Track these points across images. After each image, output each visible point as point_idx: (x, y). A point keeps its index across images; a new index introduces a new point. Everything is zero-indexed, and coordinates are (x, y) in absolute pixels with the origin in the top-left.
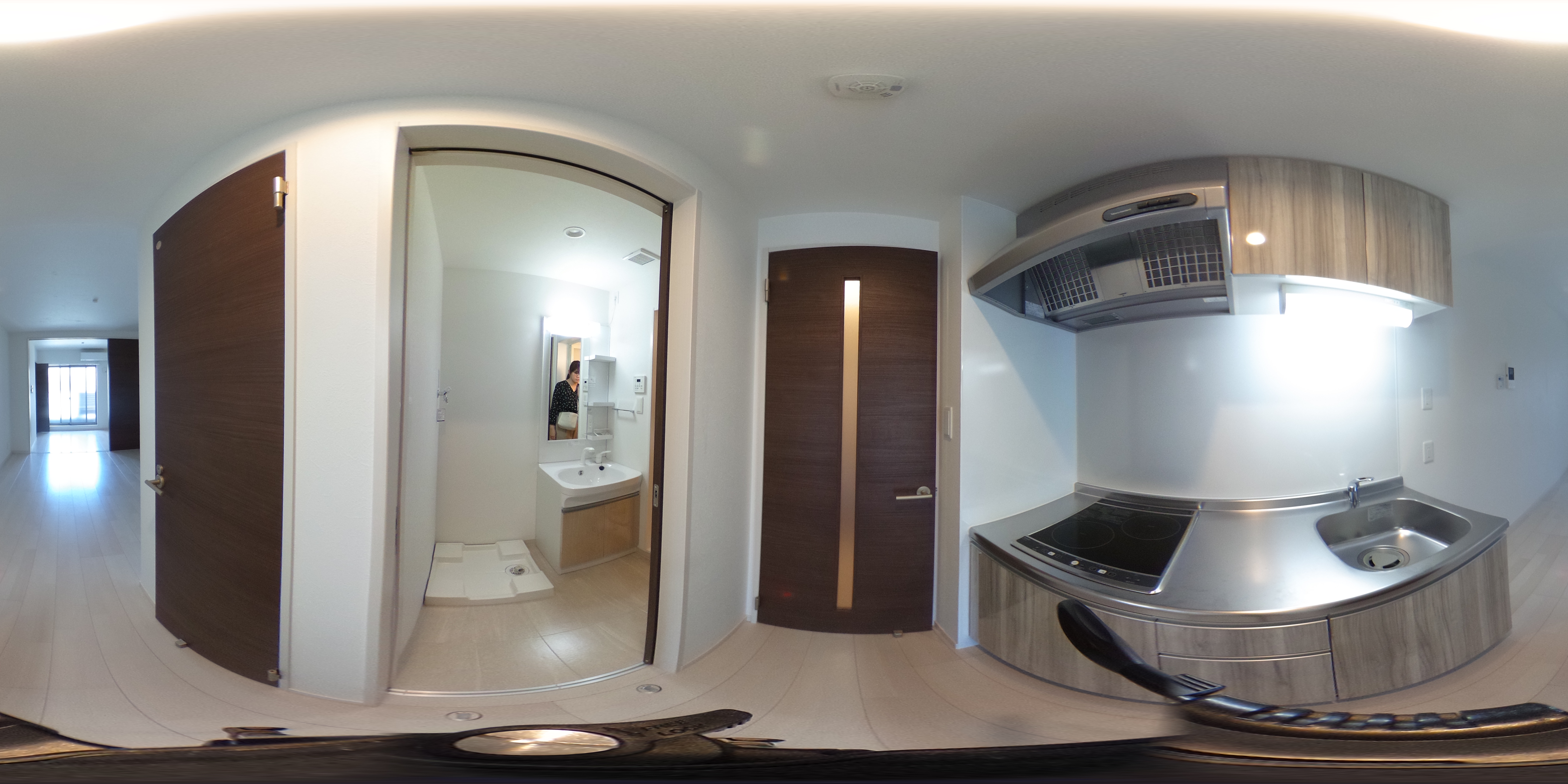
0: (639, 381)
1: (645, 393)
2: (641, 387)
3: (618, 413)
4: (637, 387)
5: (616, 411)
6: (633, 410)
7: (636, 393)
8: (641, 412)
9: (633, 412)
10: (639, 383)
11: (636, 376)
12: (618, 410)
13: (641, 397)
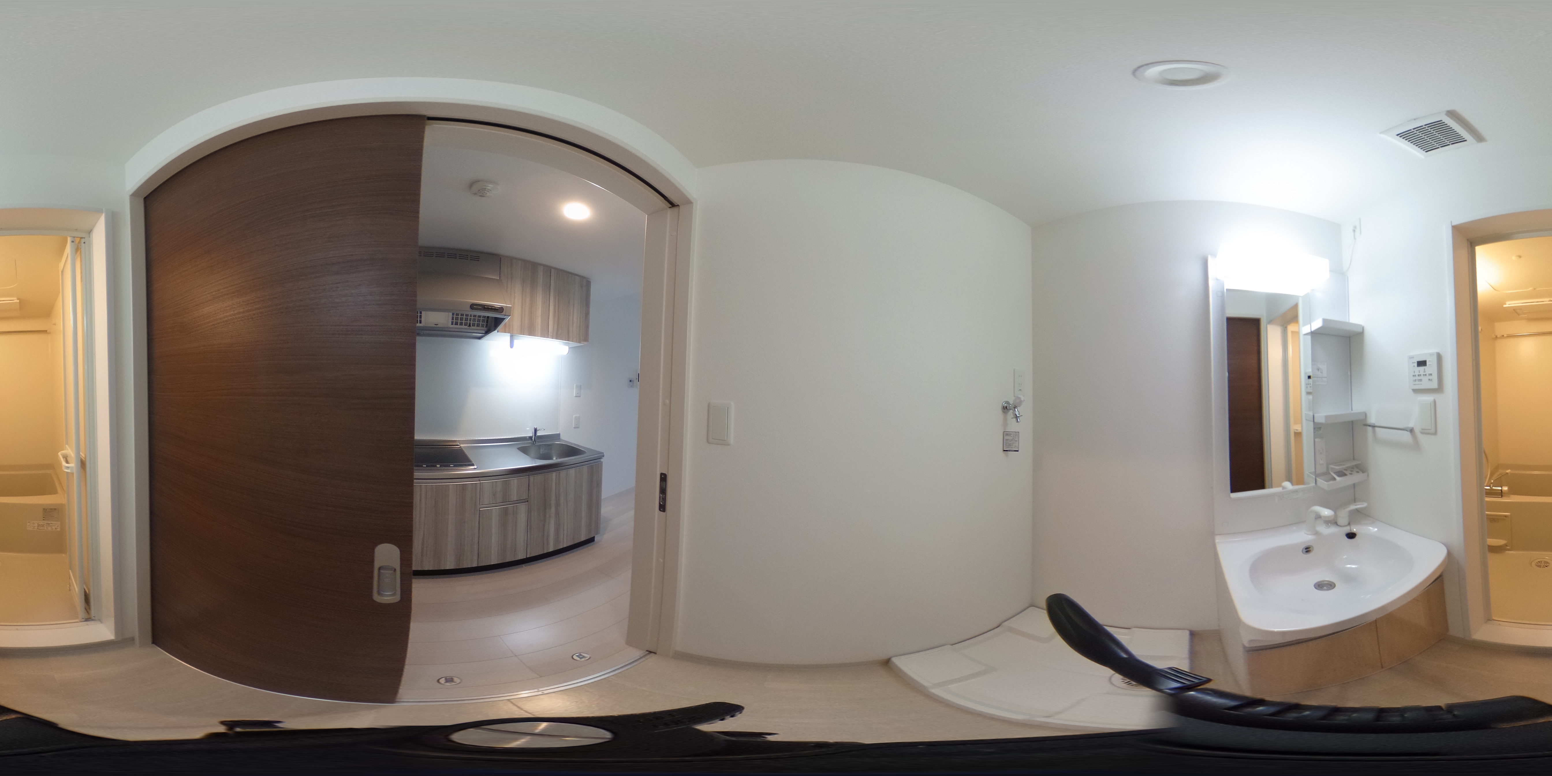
0: (1422, 363)
1: (1440, 389)
2: (1428, 377)
3: (1374, 432)
4: (1417, 378)
5: (1370, 429)
6: (1411, 425)
7: (1416, 391)
8: (1433, 431)
9: (1411, 431)
10: (1422, 368)
11: (1412, 353)
12: (1374, 427)
13: (1429, 398)
